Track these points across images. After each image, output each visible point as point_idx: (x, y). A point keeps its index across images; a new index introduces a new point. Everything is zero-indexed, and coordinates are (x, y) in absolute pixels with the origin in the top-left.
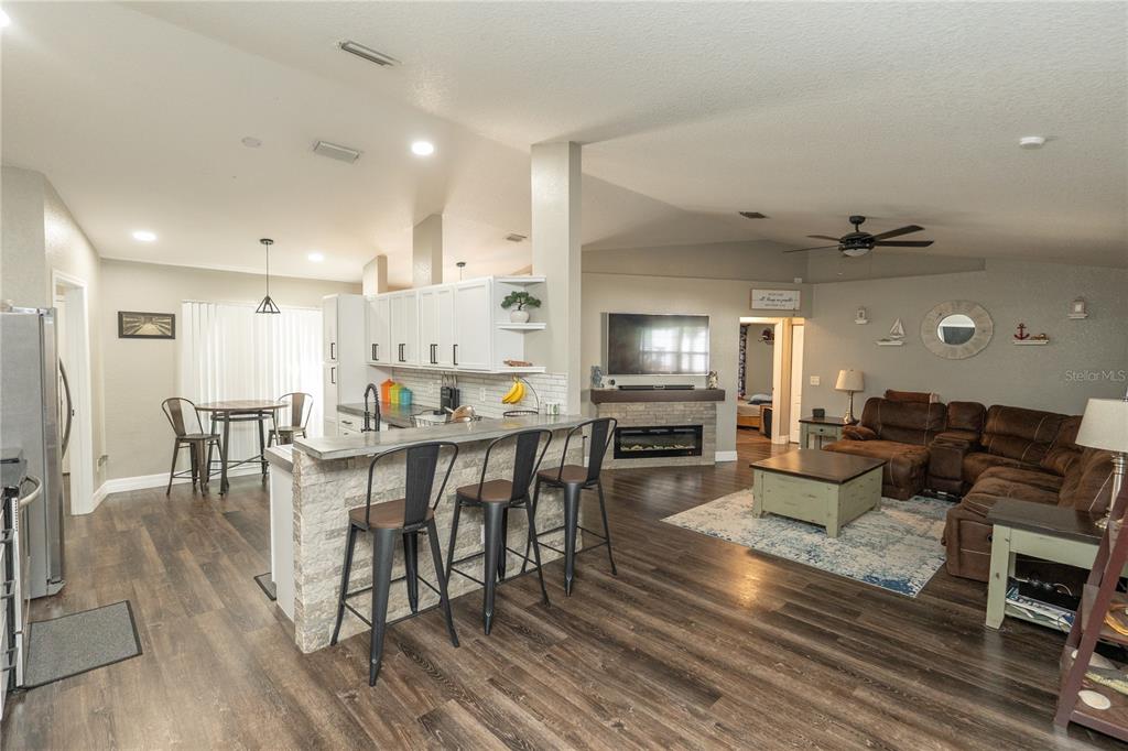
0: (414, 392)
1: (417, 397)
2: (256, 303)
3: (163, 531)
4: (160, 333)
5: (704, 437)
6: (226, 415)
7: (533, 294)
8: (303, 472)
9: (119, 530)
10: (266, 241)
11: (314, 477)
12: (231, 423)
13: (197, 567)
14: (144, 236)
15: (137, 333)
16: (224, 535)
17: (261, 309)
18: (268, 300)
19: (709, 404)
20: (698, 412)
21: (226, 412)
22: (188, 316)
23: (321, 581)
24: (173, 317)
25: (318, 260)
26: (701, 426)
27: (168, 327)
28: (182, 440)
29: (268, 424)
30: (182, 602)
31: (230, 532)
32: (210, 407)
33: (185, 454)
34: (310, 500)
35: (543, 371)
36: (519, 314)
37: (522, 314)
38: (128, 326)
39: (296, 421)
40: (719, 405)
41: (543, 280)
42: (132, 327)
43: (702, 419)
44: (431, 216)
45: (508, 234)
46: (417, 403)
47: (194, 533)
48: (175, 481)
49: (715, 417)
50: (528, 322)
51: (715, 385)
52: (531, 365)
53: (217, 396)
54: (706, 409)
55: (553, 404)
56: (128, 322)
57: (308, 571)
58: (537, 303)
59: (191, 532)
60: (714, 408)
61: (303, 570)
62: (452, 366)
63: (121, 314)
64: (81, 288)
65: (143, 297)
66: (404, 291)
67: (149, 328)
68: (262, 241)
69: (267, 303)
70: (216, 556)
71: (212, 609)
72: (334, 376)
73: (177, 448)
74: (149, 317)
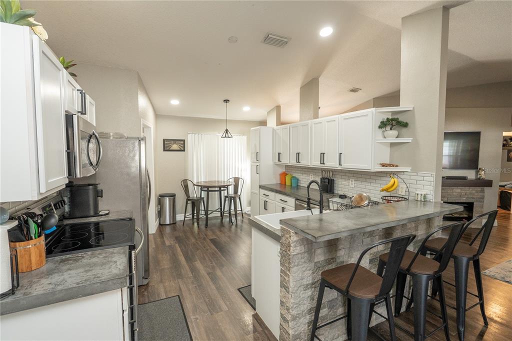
0: (300, 179)
1: (302, 182)
2: (222, 133)
3: (185, 248)
4: (179, 149)
5: (474, 210)
6: (207, 188)
7: (402, 118)
8: (292, 245)
9: (167, 245)
10: (226, 101)
11: (298, 248)
12: (210, 192)
13: (206, 274)
14: (175, 102)
15: (171, 149)
16: (213, 254)
17: (224, 136)
18: (227, 130)
19: (479, 189)
20: (471, 194)
21: (208, 187)
22: (190, 140)
23: (300, 319)
24: (184, 141)
25: (247, 110)
26: (473, 203)
27: (182, 145)
28: (189, 200)
29: (224, 193)
30: (205, 301)
31: (215, 252)
32: (200, 184)
33: (190, 206)
34: (296, 264)
35: (409, 170)
36: (391, 132)
37: (394, 133)
38: (167, 146)
39: (236, 192)
40: (487, 189)
41: (412, 109)
42: (168, 146)
43: (474, 198)
44: (313, 79)
45: (352, 88)
46: (301, 185)
47: (199, 250)
48: (186, 219)
49: (483, 198)
50: (396, 138)
51: (483, 177)
52: (397, 166)
53: (203, 179)
54: (477, 192)
55: (423, 193)
56: (167, 144)
57: (294, 312)
58: (405, 125)
59: (198, 250)
60: (483, 191)
61: (291, 310)
62: (320, 165)
63: (164, 140)
64: (150, 128)
65: (173, 132)
66: (291, 124)
67: (175, 147)
68: (224, 101)
69: (227, 132)
70: (213, 268)
71: (222, 311)
72: (257, 170)
73: (187, 203)
74: (175, 141)
